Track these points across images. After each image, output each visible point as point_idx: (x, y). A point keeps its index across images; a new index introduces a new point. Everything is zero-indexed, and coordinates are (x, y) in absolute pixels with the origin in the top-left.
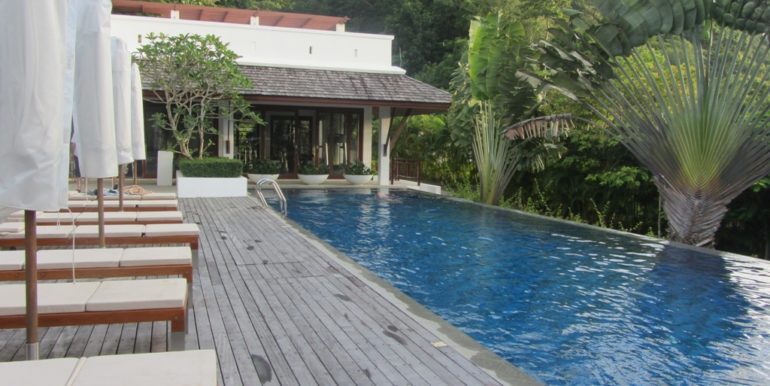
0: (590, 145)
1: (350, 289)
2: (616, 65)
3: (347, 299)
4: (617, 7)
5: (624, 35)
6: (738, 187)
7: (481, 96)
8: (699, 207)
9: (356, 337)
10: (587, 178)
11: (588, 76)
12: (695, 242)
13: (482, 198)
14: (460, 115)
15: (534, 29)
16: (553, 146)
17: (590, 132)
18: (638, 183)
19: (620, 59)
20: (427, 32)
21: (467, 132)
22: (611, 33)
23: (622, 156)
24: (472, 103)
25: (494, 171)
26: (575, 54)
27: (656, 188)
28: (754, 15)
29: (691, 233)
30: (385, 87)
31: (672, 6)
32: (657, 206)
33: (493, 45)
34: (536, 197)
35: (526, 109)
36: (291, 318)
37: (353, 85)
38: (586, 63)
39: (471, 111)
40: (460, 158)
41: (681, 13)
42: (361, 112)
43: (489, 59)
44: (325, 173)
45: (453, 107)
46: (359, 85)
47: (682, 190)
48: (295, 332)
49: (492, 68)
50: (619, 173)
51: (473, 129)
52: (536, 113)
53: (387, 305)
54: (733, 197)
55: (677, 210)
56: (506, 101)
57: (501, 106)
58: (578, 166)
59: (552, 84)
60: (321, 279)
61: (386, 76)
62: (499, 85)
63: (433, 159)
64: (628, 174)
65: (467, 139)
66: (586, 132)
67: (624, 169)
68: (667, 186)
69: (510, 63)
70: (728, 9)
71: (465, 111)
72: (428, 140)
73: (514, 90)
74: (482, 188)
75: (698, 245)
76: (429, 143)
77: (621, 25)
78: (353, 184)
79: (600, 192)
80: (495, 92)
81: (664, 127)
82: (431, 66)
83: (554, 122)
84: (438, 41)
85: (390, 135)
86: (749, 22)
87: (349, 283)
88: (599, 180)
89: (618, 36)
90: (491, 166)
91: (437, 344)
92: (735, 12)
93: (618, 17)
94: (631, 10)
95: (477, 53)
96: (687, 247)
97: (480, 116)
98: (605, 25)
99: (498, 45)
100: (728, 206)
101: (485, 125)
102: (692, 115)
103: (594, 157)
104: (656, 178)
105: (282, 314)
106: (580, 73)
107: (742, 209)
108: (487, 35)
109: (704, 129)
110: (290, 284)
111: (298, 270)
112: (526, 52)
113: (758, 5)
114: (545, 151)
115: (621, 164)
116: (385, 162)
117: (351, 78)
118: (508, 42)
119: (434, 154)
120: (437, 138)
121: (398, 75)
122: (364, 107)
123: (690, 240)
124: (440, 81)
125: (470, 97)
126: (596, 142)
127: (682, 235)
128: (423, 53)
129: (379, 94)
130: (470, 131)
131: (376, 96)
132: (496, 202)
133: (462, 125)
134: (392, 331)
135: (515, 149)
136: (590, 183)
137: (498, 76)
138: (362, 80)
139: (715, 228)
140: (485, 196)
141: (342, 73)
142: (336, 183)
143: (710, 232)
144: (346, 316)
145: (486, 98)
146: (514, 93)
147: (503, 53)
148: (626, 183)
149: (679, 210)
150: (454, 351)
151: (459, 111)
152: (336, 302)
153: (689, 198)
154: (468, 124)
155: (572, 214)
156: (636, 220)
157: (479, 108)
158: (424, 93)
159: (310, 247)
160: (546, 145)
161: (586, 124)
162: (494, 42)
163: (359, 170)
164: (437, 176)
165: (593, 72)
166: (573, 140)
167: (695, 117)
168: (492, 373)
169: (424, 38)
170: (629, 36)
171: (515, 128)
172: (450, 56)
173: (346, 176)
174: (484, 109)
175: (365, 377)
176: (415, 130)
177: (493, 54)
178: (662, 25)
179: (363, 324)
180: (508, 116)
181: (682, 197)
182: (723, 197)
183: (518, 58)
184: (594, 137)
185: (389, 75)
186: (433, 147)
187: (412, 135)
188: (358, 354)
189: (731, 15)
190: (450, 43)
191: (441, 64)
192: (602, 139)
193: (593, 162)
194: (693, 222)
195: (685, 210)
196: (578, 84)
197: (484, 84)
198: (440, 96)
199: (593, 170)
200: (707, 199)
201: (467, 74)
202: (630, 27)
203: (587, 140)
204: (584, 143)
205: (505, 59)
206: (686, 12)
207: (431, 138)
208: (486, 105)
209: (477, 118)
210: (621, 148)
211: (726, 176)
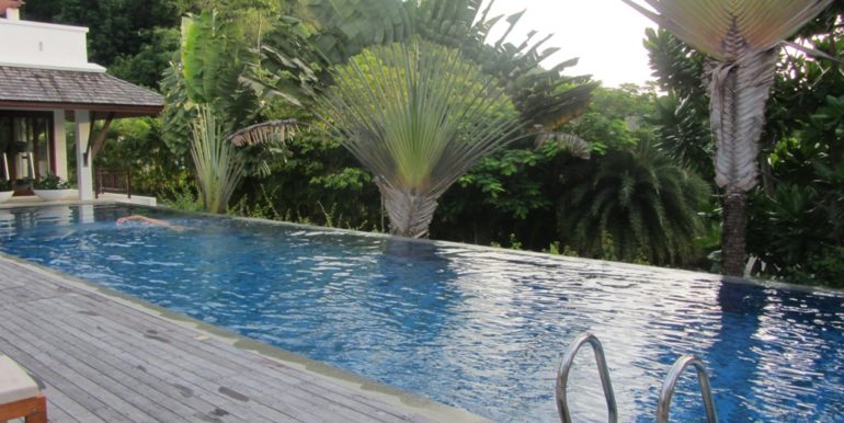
0: (312, 148)
1: (92, 305)
2: (335, 72)
3: (94, 314)
4: (334, 17)
5: (342, 45)
6: (445, 184)
7: (197, 98)
8: (415, 202)
9: (118, 344)
10: (312, 182)
11: (310, 82)
12: (413, 234)
13: (205, 207)
14: (175, 119)
15: (244, 21)
16: (279, 151)
17: (312, 134)
18: (361, 184)
19: (339, 69)
20: (118, 18)
21: (184, 137)
22: (330, 42)
23: (343, 157)
24: (188, 106)
25: (217, 178)
26: (297, 61)
27: (377, 188)
28: (450, 32)
29: (410, 226)
30: (81, 86)
31: (382, 19)
32: (380, 205)
33: (209, 45)
34: (263, 204)
35: (250, 114)
36: (40, 337)
37: (41, 84)
38: (307, 70)
39: (187, 114)
40: (171, 166)
41: (390, 27)
42: (49, 116)
43: (205, 59)
44: (9, 190)
45: (166, 109)
46: (48, 85)
47: (399, 188)
48: (51, 349)
49: (209, 71)
50: (342, 175)
51: (191, 134)
52: (260, 119)
53: (137, 314)
54: (442, 192)
55: (396, 207)
56: (227, 104)
57: (222, 110)
58: (301, 170)
59: (275, 89)
60: (56, 300)
61: (82, 74)
62: (219, 88)
63: (138, 167)
64: (351, 175)
65: (184, 145)
66: (307, 135)
67: (347, 170)
68: (387, 185)
69: (229, 65)
70: (429, 25)
71: (180, 114)
72: (131, 146)
73: (235, 93)
74: (205, 197)
75: (416, 237)
76: (133, 150)
77: (337, 34)
78: (45, 201)
79: (326, 194)
80: (213, 94)
81: (382, 132)
82: (125, 58)
83: (280, 128)
84: (133, 30)
85: (91, 143)
86: (447, 38)
87: (88, 300)
88: (323, 183)
89: (336, 46)
90: (213, 173)
91: (200, 338)
92: (435, 29)
93: (335, 28)
94: (347, 20)
95: (191, 52)
96: (407, 239)
97: (198, 120)
98: (324, 34)
99: (215, 46)
100: (438, 201)
101: (204, 130)
102: (404, 119)
103: (317, 159)
104: (376, 179)
105: (27, 336)
106: (302, 79)
107: (454, 203)
108: (201, 35)
109: (415, 131)
110: (21, 308)
111: (22, 295)
112: (244, 54)
113: (453, 23)
114: (271, 155)
115: (344, 166)
116: (86, 173)
117: (37, 77)
118: (225, 43)
119: (139, 161)
120: (142, 144)
121: (97, 74)
122: (55, 110)
123: (408, 233)
124: (137, 77)
125: (186, 100)
126: (318, 144)
127: (402, 230)
128: (114, 44)
129: (76, 95)
130: (187, 137)
131: (72, 98)
132: (222, 211)
133: (179, 130)
134: (152, 334)
135: (240, 155)
136: (315, 185)
137: (216, 78)
138: (51, 78)
139: (429, 221)
140: (208, 205)
141: (24, 69)
142: (23, 201)
143: (425, 225)
144: (99, 328)
145: (204, 101)
146: (236, 97)
147: (221, 55)
148: (349, 186)
149: (398, 206)
150: (217, 342)
151: (173, 115)
152: (82, 317)
153: (406, 195)
154: (184, 128)
155: (300, 218)
156: (361, 220)
157: (196, 112)
158: (130, 94)
159: (26, 271)
160: (271, 150)
161: (307, 126)
162: (210, 42)
163: (52, 183)
164: (144, 186)
165: (315, 79)
166: (296, 143)
167: (407, 122)
168: (255, 352)
169: (114, 25)
170: (346, 45)
171: (241, 134)
172: (148, 47)
173: (35, 191)
174: (201, 112)
175: (140, 371)
176: (114, 135)
177: (209, 56)
178: (374, 36)
179: (121, 332)
180: (229, 120)
181: (400, 195)
182: (434, 192)
183: (237, 60)
184: (316, 139)
185: (87, 73)
186: (137, 154)
187: (111, 141)
188: (125, 356)
189: (432, 31)
190: (147, 32)
191: (138, 56)
192: (324, 143)
193: (316, 165)
194: (411, 217)
195: (403, 206)
196: (300, 90)
197: (202, 86)
198: (148, 97)
199: (317, 173)
200: (421, 195)
201: (181, 76)
202: (346, 38)
203: (309, 142)
204: (306, 145)
205: (223, 60)
206: (395, 26)
207: (134, 142)
208: (204, 108)
209: (194, 122)
210: (342, 149)
211: (435, 174)
